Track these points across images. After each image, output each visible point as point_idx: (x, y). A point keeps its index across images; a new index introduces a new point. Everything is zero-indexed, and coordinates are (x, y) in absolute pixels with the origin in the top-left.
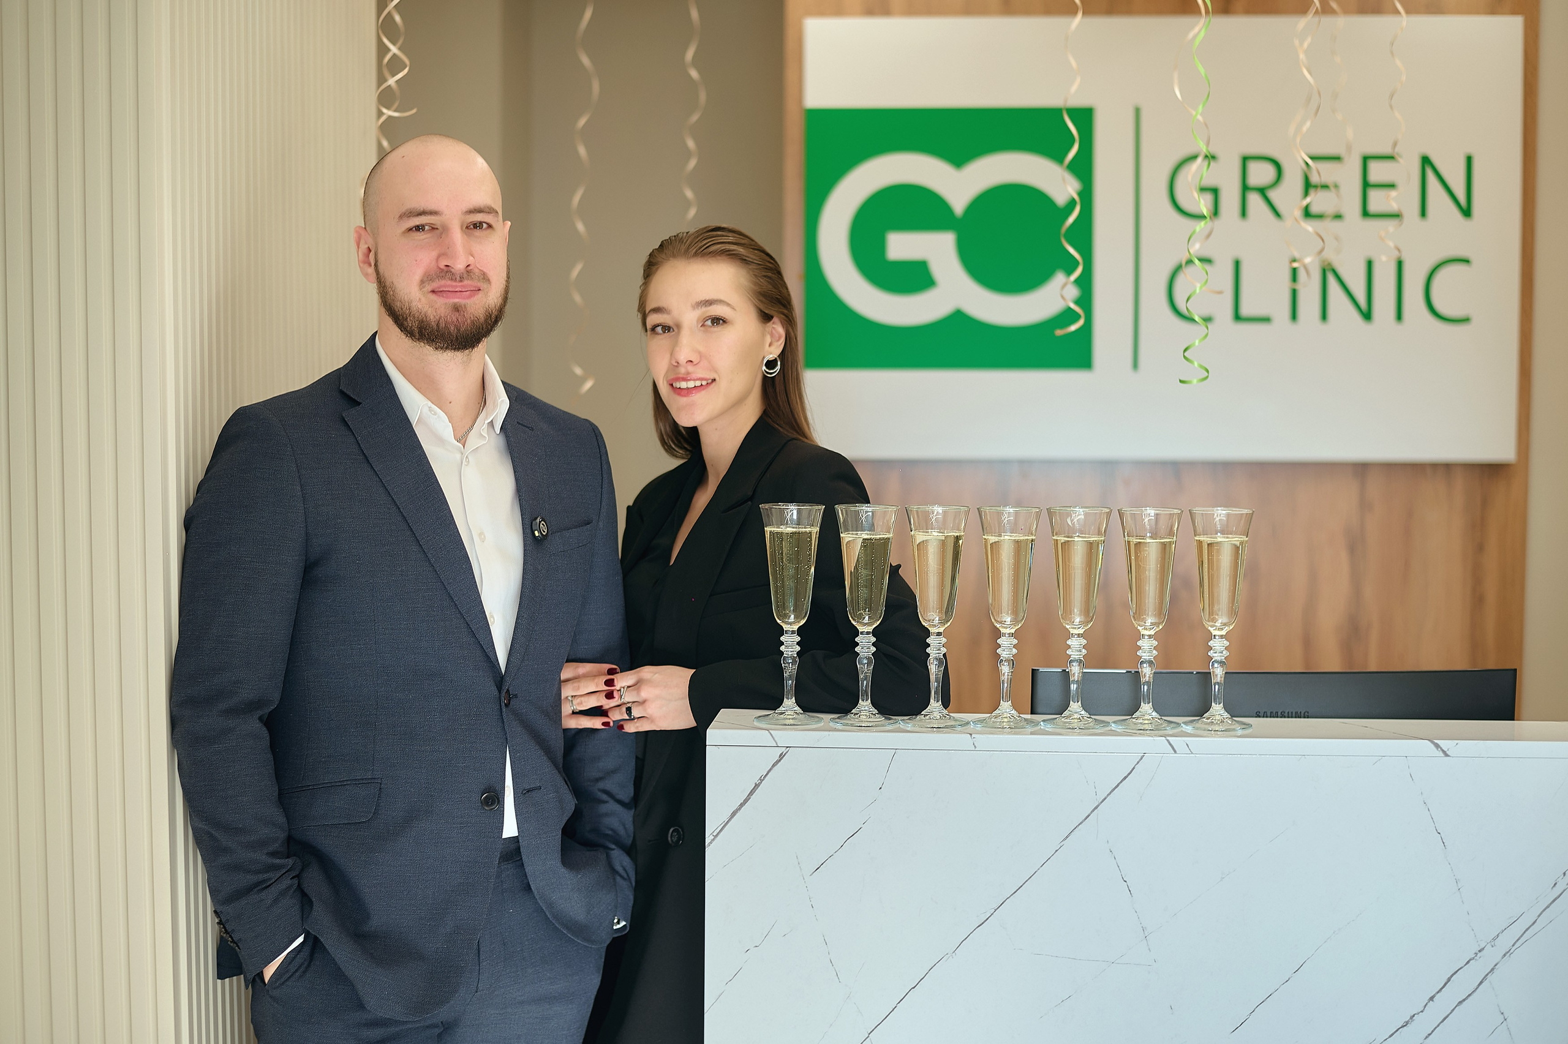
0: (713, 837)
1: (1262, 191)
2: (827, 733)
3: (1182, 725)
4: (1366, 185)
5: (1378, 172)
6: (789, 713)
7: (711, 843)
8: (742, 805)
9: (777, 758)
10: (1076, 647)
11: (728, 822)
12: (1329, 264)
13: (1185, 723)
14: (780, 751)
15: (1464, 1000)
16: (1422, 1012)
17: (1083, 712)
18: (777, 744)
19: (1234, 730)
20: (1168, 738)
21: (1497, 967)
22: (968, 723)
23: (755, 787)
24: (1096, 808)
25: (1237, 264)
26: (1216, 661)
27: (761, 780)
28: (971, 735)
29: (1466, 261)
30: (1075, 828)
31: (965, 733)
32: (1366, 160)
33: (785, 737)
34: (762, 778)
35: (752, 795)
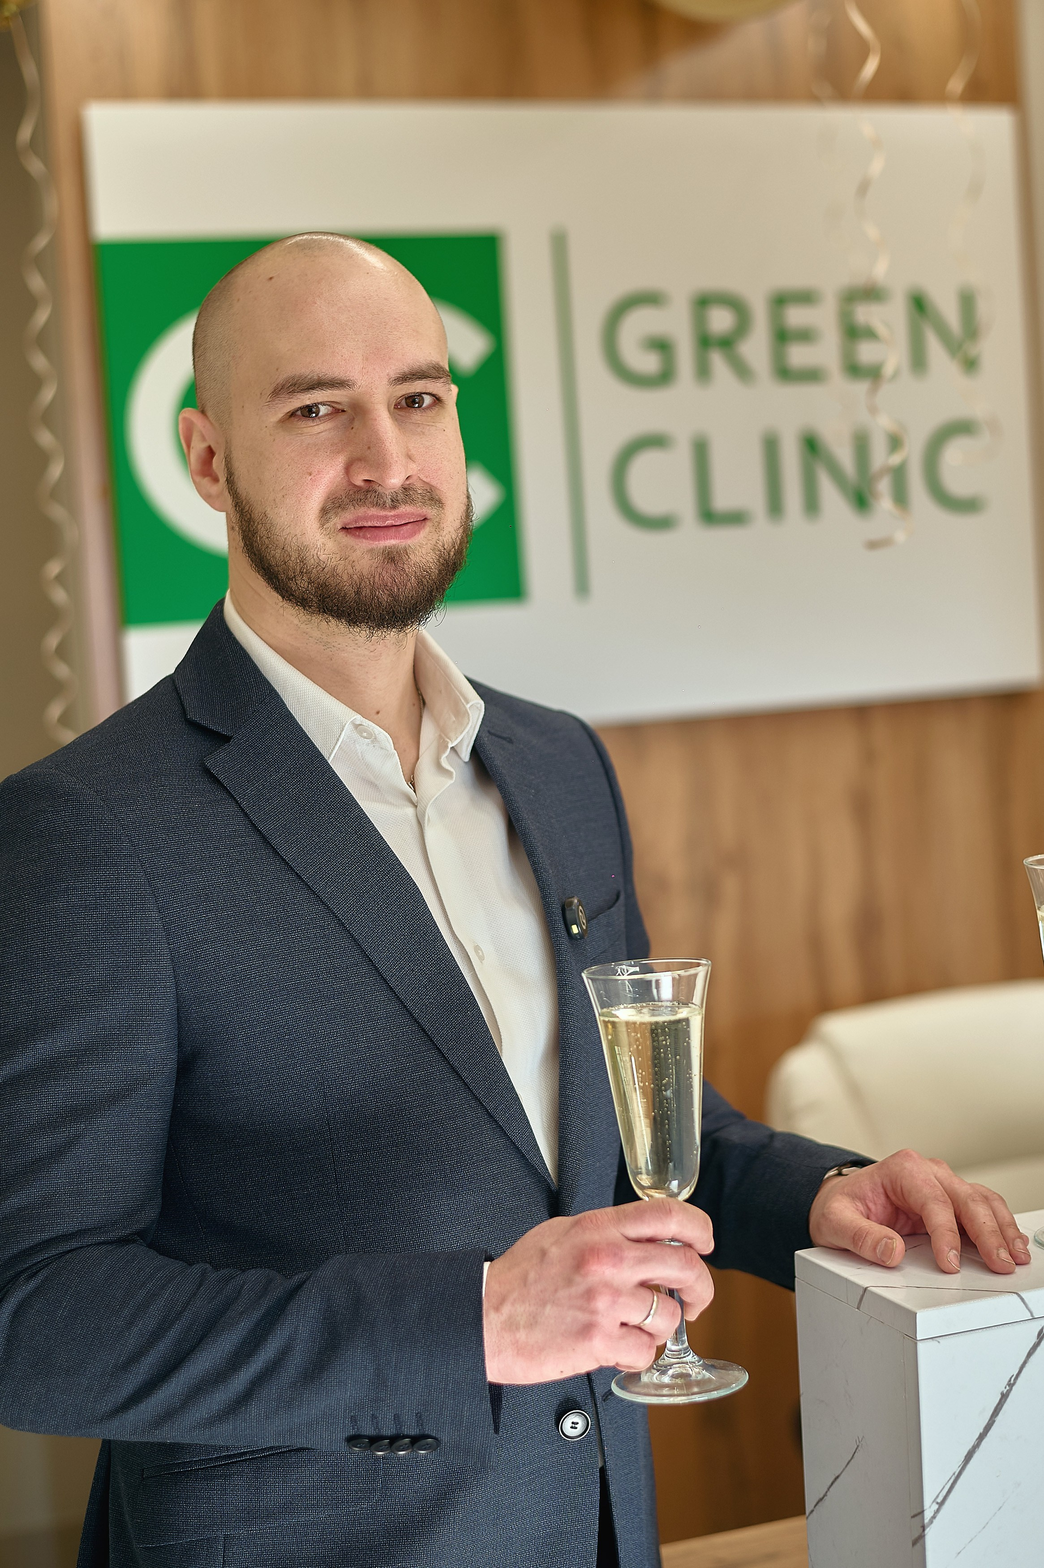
0: (937, 1506)
1: (725, 344)
4: (849, 332)
5: (864, 316)
7: (934, 1517)
8: (982, 1438)
9: (1035, 1340)
11: (961, 1473)
14: (1038, 1326)
18: (1032, 1315)
23: (1001, 1400)
27: (1011, 1385)
34: (1012, 1382)
35: (998, 1414)
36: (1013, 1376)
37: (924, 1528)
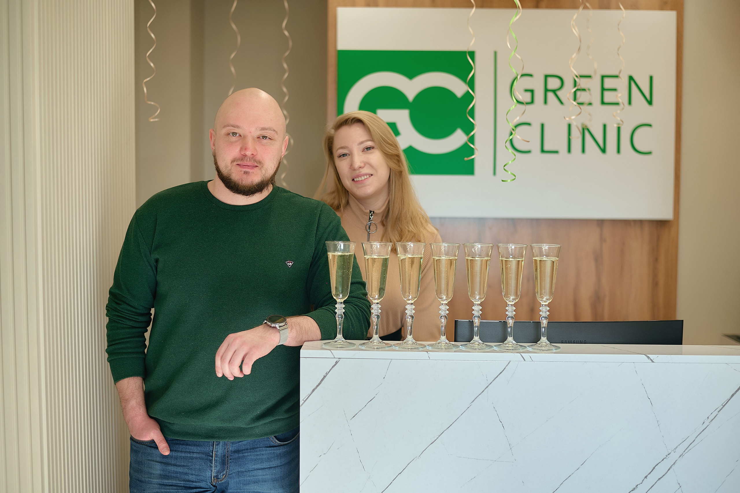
0: (304, 402)
1: (554, 91)
2: (358, 352)
3: (527, 347)
4: (603, 89)
5: (609, 83)
6: (340, 341)
8: (317, 386)
9: (334, 363)
10: (477, 310)
11: (311, 394)
12: (586, 126)
13: (528, 346)
14: (335, 360)
15: (661, 478)
16: (641, 483)
17: (480, 341)
18: (334, 357)
19: (552, 350)
20: (521, 354)
21: (676, 462)
22: (425, 346)
23: (324, 377)
24: (487, 387)
25: (542, 126)
26: (543, 317)
28: (427, 352)
29: (650, 125)
30: (477, 397)
31: (424, 351)
32: (603, 77)
33: (339, 353)
34: (327, 373)
35: (322, 381)
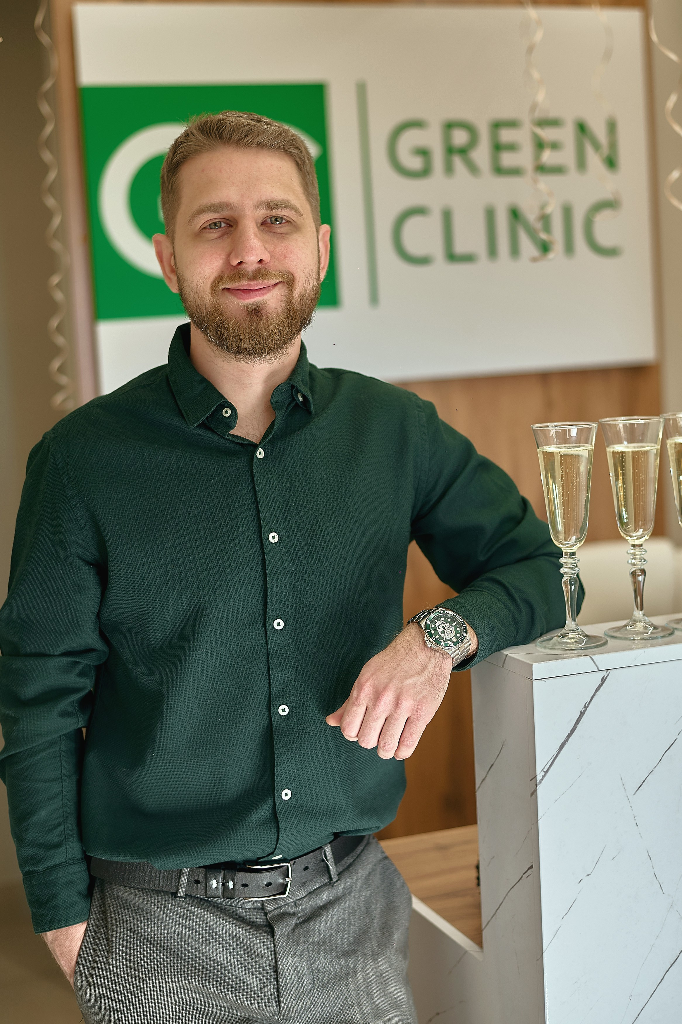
0: (544, 773)
5: (548, 135)
7: (542, 779)
8: (569, 736)
9: (599, 682)
11: (557, 755)
12: (515, 209)
14: (601, 675)
18: (598, 668)
23: (580, 715)
25: (447, 215)
27: (586, 707)
34: (587, 705)
35: (578, 724)
36: (587, 702)
37: (536, 786)
